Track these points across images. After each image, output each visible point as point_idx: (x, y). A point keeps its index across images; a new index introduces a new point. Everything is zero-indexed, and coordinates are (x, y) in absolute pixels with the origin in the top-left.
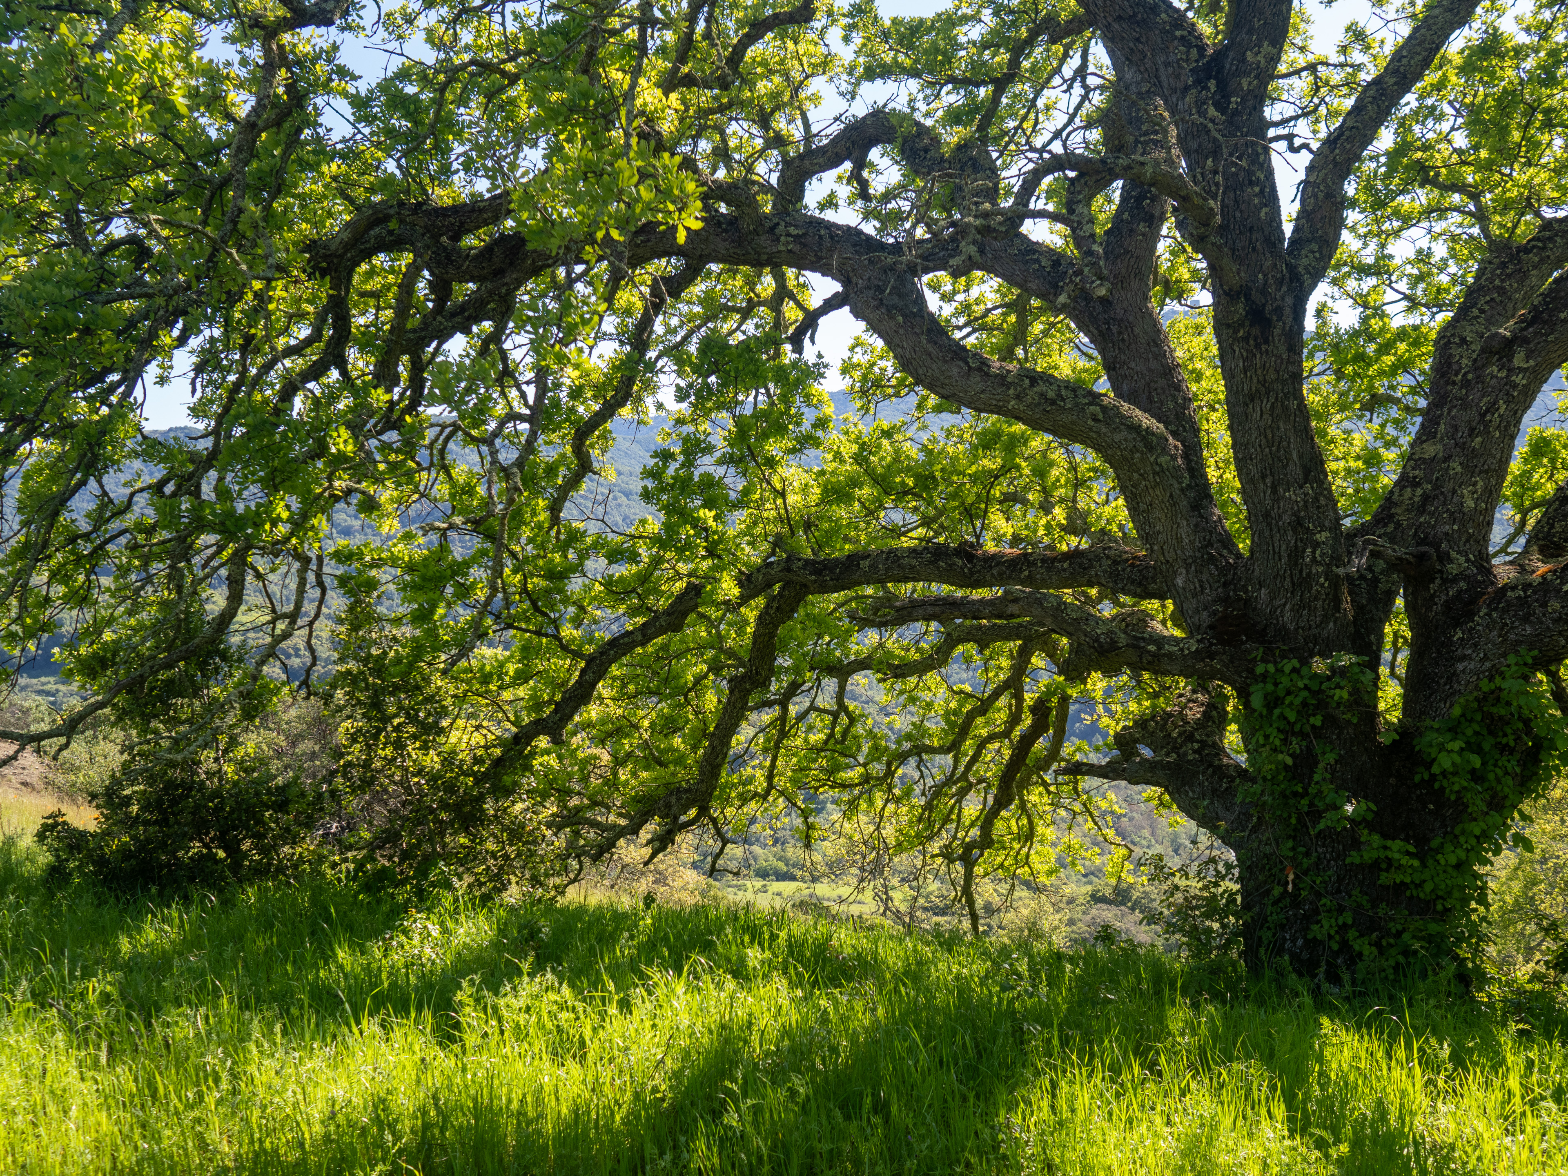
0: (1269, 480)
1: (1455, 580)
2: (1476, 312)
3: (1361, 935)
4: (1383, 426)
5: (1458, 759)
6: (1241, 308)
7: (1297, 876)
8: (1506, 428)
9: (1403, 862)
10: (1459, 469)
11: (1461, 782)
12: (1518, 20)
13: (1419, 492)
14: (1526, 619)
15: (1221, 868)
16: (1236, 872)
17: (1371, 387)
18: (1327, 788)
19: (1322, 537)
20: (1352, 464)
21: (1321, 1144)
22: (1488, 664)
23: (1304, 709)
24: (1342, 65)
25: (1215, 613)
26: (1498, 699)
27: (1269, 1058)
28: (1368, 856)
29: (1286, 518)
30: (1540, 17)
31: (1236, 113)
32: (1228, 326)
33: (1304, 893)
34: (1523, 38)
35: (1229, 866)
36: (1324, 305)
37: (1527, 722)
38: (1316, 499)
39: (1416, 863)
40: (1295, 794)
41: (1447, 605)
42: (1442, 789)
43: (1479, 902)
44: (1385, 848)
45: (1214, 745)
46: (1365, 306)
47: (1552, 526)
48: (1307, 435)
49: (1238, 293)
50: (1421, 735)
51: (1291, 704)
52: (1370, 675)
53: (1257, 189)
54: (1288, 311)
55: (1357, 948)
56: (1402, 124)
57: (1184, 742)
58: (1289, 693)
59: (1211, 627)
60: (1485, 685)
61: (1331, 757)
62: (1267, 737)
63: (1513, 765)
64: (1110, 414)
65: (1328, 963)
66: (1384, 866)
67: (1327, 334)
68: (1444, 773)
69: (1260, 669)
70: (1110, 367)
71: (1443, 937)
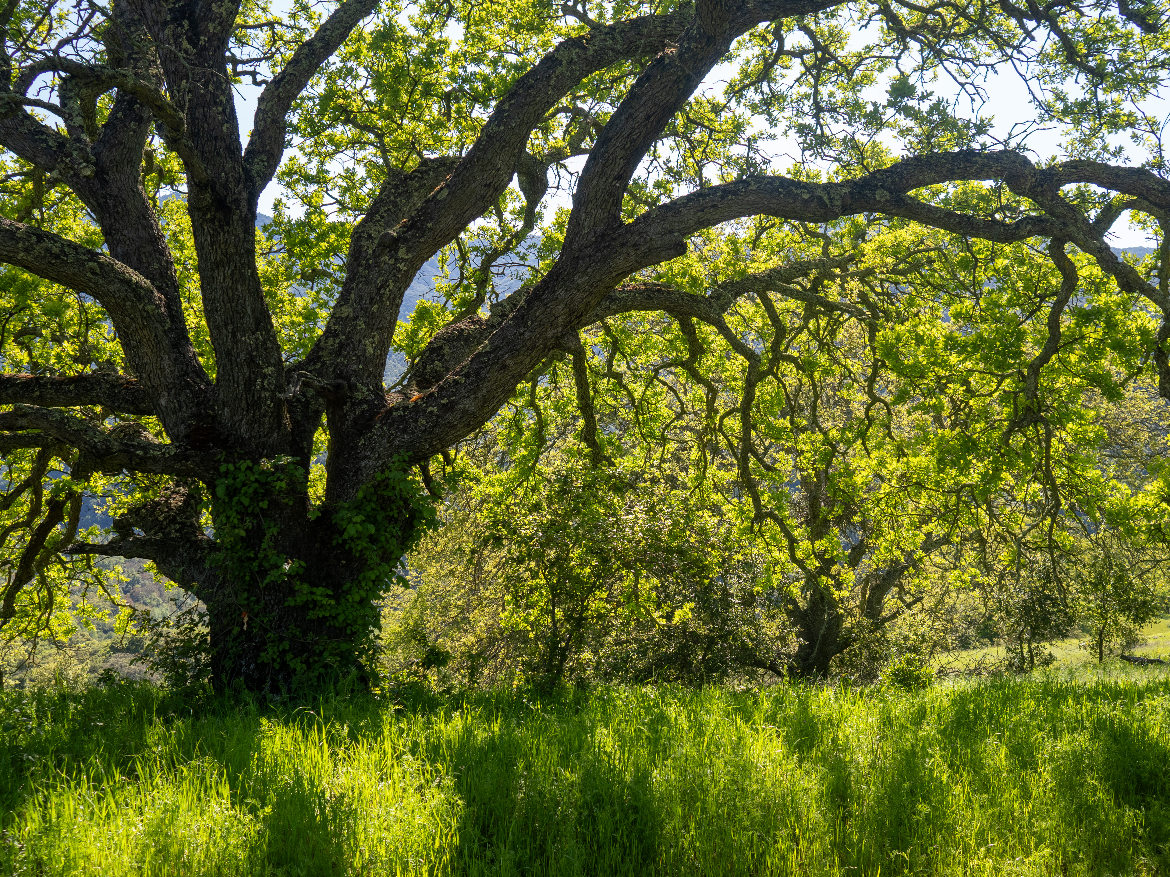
0: (230, 328)
1: (360, 403)
2: (378, 217)
3: (296, 657)
4: (318, 292)
5: (360, 528)
6: (208, 197)
7: (250, 619)
8: (394, 299)
9: (324, 602)
10: (363, 326)
11: (364, 543)
12: (410, 18)
13: (337, 341)
14: (404, 431)
15: (196, 618)
16: (207, 619)
17: (312, 263)
18: (271, 553)
19: (268, 371)
20: (295, 319)
21: (253, 810)
22: (380, 462)
23: (255, 497)
24: (292, 27)
25: (190, 426)
26: (387, 486)
27: (219, 754)
28: (300, 599)
29: (243, 356)
30: (424, 19)
31: (204, 48)
32: (199, 209)
33: (255, 630)
34: (413, 32)
35: (201, 616)
36: (280, 201)
37: (406, 501)
38: (264, 343)
39: (333, 602)
40: (249, 559)
41: (355, 421)
42: (351, 549)
43: (375, 626)
44: (312, 593)
45: (192, 525)
46: (310, 205)
47: (425, 368)
48: (258, 295)
49: (206, 186)
50: (337, 513)
51: (246, 493)
52: (301, 470)
53: (220, 109)
54: (244, 203)
55: (292, 666)
56: (330, 78)
57: (169, 524)
58: (244, 485)
59: (187, 436)
60: (379, 477)
61: (274, 531)
62: (228, 518)
63: (396, 530)
64: (106, 270)
65: (272, 679)
66: (311, 606)
67: (281, 223)
68: (352, 539)
69: (223, 468)
70: (107, 232)
71: (351, 652)
